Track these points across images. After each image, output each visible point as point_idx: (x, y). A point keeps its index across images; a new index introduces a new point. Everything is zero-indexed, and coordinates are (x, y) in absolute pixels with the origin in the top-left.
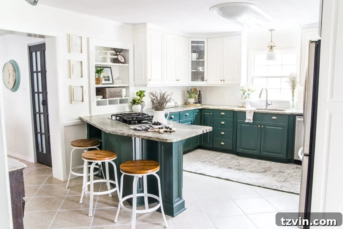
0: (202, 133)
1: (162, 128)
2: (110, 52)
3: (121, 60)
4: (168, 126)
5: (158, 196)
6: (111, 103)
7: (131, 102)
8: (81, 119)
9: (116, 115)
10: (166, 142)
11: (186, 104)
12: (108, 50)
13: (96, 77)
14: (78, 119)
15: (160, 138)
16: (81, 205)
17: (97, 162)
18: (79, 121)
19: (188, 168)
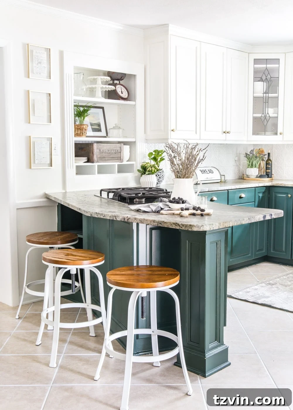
0: (262, 219)
1: (187, 209)
2: (101, 79)
3: (122, 93)
4: (197, 206)
5: (176, 334)
6: (102, 170)
7: (138, 170)
8: (47, 197)
9: (109, 191)
10: (190, 230)
11: (242, 178)
12: (99, 75)
13: (75, 123)
14: (41, 198)
15: (180, 223)
16: (38, 347)
17: (69, 267)
18: (45, 200)
19: (241, 293)
